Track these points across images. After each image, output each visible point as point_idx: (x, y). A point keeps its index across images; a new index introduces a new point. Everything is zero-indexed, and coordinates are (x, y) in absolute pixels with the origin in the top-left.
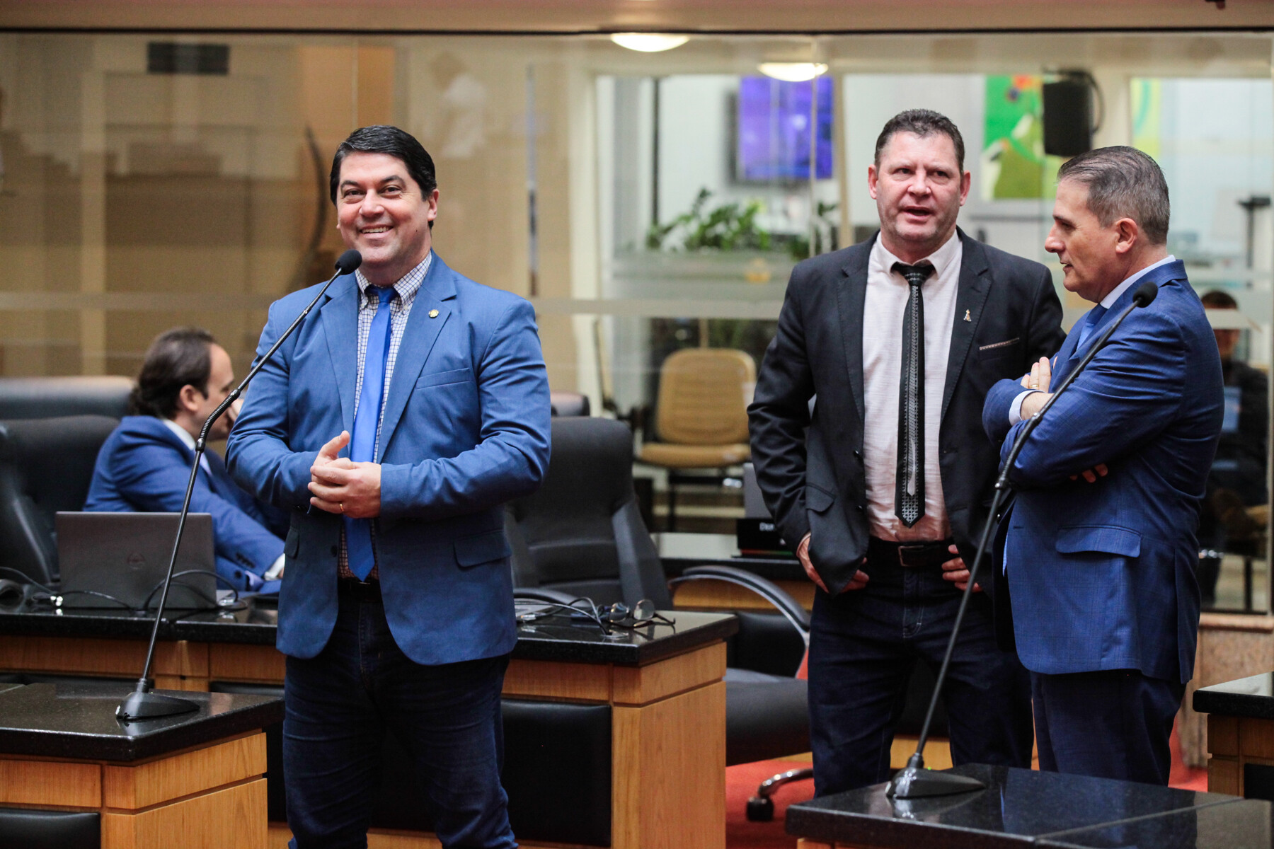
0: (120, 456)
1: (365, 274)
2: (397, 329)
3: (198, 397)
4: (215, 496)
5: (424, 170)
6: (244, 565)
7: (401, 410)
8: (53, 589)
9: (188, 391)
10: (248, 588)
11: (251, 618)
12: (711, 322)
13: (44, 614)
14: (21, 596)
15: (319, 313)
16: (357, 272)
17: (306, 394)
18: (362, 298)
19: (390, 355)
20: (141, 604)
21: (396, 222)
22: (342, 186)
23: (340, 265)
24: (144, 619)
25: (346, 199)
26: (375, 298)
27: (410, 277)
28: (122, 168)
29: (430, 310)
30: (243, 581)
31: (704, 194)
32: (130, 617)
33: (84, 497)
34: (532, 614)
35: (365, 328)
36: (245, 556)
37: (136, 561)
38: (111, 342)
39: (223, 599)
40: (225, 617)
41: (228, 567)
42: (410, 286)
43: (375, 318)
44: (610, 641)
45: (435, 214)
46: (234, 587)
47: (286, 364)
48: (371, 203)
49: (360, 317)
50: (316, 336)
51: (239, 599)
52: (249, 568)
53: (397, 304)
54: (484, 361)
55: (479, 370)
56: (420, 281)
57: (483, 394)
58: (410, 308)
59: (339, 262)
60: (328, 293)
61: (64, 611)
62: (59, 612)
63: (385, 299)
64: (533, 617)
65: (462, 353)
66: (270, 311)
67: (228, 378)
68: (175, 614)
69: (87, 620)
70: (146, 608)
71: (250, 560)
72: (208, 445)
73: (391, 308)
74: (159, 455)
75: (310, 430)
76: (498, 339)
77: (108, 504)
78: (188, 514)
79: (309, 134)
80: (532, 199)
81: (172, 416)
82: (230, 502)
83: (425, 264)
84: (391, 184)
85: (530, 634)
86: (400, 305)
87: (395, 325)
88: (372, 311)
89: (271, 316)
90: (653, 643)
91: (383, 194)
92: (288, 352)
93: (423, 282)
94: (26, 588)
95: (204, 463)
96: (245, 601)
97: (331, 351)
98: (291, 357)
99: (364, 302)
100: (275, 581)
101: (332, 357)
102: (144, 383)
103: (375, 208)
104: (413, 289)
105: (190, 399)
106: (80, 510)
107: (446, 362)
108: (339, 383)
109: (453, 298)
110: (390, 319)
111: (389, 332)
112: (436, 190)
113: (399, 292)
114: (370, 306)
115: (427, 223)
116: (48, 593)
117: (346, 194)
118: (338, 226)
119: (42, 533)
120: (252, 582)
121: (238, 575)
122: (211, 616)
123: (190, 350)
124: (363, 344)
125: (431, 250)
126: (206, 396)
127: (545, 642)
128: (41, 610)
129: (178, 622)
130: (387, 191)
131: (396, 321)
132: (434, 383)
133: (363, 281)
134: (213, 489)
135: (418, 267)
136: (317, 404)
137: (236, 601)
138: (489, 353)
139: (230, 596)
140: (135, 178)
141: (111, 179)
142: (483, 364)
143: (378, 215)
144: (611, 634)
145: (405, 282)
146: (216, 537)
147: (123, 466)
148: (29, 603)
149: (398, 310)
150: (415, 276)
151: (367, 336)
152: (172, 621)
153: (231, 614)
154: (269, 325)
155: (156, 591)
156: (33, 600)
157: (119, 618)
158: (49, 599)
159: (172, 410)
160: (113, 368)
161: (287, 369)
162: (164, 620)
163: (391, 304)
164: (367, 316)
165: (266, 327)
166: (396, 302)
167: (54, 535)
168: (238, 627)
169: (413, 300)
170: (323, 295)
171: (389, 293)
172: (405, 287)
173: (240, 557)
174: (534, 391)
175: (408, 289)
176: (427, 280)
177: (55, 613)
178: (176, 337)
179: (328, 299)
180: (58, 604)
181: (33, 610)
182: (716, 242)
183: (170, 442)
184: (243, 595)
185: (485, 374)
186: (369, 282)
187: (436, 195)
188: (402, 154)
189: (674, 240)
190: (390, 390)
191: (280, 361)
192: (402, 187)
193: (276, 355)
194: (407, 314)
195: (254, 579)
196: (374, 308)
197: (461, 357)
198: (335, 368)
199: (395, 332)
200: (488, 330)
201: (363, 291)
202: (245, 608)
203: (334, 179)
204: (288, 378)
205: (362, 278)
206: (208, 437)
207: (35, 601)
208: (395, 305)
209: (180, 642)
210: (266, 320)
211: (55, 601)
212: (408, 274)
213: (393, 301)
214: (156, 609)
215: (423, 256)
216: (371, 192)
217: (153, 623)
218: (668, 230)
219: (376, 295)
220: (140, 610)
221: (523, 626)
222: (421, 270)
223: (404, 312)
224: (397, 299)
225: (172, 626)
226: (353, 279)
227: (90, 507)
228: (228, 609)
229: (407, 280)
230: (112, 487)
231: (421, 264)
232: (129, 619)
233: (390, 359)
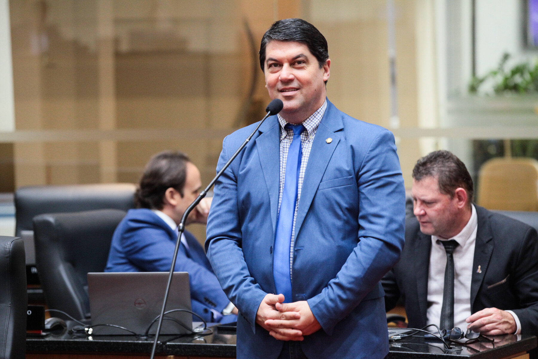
0: (127, 235)
1: (284, 117)
2: (305, 151)
3: (177, 196)
4: (190, 261)
5: (320, 49)
6: (210, 305)
7: (309, 204)
8: (86, 323)
9: (171, 192)
10: (213, 320)
11: (215, 339)
12: (512, 142)
13: (80, 340)
14: (65, 328)
15: (255, 143)
16: (278, 115)
17: (248, 195)
18: (282, 132)
19: (301, 168)
20: (143, 332)
21: (303, 84)
22: (267, 61)
23: (269, 109)
24: (145, 342)
25: (270, 69)
26: (291, 131)
27: (313, 117)
28: (125, 47)
29: (327, 138)
30: (209, 315)
31: (506, 57)
32: (137, 340)
33: (105, 264)
34: (398, 335)
35: (285, 152)
36: (210, 300)
37: (140, 304)
38: (120, 161)
39: (197, 328)
40: (198, 339)
41: (200, 307)
42: (314, 123)
43: (291, 144)
44: (451, 353)
45: (328, 75)
46: (204, 320)
47: (235, 177)
48: (286, 72)
49: (282, 145)
50: (253, 157)
51: (207, 328)
52: (213, 307)
53: (305, 135)
54: (361, 171)
55: (358, 177)
56: (320, 120)
57: (360, 194)
58: (313, 137)
59: (268, 108)
60: (260, 129)
61: (93, 338)
62: (90, 338)
63: (297, 133)
64: (399, 337)
65: (348, 166)
66: (223, 142)
67: (198, 185)
68: (166, 338)
69: (108, 342)
70: (147, 334)
71: (214, 301)
72: (186, 228)
73: (301, 138)
74: (153, 234)
75: (251, 220)
76: (369, 158)
77: (120, 267)
78: (174, 272)
79: (246, 24)
80: (393, 63)
81: (160, 208)
82: (200, 264)
83: (323, 109)
84: (299, 59)
85: (398, 349)
86: (307, 135)
87: (304, 149)
88: (289, 140)
89: (224, 146)
90: (480, 354)
91: (294, 66)
92: (235, 169)
93: (322, 120)
94: (68, 323)
95: (183, 240)
96: (210, 329)
97: (263, 167)
98: (238, 172)
99: (284, 134)
100: (230, 315)
101: (264, 171)
102: (144, 186)
103: (289, 76)
104: (315, 125)
105: (172, 197)
106: (103, 271)
107: (337, 172)
108: (268, 187)
109: (341, 130)
110: (301, 145)
111: (301, 154)
112: (329, 60)
113: (306, 127)
114: (288, 137)
115: (323, 82)
116: (83, 326)
117: (270, 66)
118: (266, 86)
119: (78, 287)
120: (215, 316)
121: (206, 311)
122: (190, 339)
123: (173, 165)
124: (284, 162)
125: (327, 98)
126: (182, 196)
127: (408, 354)
128: (79, 337)
129: (168, 343)
130: (296, 64)
131: (305, 146)
132: (331, 187)
133: (283, 121)
134: (188, 256)
135: (318, 111)
136: (255, 202)
137: (205, 329)
138: (364, 166)
139: (201, 326)
140: (133, 54)
141: (118, 55)
142: (360, 173)
143: (290, 81)
144: (451, 348)
145: (310, 121)
146: (191, 286)
147: (129, 242)
148: (71, 333)
149: (306, 139)
150: (317, 117)
151: (287, 157)
152: (164, 343)
153: (202, 337)
154: (224, 152)
155: (153, 323)
156: (73, 330)
157: (129, 341)
158: (84, 330)
159: (160, 204)
160: (122, 178)
161: (235, 179)
162: (159, 342)
163: (301, 136)
164: (286, 144)
165: (222, 153)
166: (304, 134)
167: (86, 288)
168: (206, 346)
169: (315, 132)
170: (257, 131)
171: (299, 128)
172: (310, 124)
173: (207, 300)
174: (392, 192)
175: (312, 125)
176: (324, 119)
177: (88, 339)
178: (165, 157)
179: (260, 133)
180: (90, 333)
181: (73, 338)
182: (515, 88)
183: (159, 225)
184: (209, 325)
185: (362, 180)
186: (286, 122)
187: (329, 63)
188: (305, 41)
189: (487, 87)
190: (302, 191)
191: (231, 175)
192: (306, 61)
193: (228, 171)
194: (311, 141)
195: (216, 314)
196: (290, 138)
197: (348, 169)
198: (266, 178)
199: (304, 153)
200: (364, 150)
201: (283, 128)
202: (211, 334)
203: (262, 56)
204: (237, 186)
205: (282, 119)
206: (186, 223)
207: (75, 331)
208: (304, 136)
209: (169, 356)
210: (221, 148)
211: (88, 331)
212: (312, 116)
213: (302, 134)
214: (154, 335)
215: (322, 104)
216: (286, 65)
217: (152, 344)
218: (481, 81)
219: (292, 130)
220: (143, 336)
221: (392, 343)
222: (320, 113)
223: (310, 140)
224: (305, 132)
225: (164, 346)
226: (276, 119)
227: (109, 269)
228: (200, 335)
229: (311, 119)
230: (122, 255)
231: (320, 109)
232: (136, 342)
233: (301, 171)
